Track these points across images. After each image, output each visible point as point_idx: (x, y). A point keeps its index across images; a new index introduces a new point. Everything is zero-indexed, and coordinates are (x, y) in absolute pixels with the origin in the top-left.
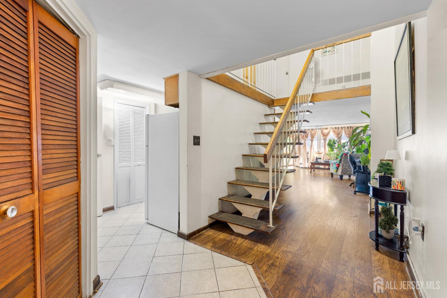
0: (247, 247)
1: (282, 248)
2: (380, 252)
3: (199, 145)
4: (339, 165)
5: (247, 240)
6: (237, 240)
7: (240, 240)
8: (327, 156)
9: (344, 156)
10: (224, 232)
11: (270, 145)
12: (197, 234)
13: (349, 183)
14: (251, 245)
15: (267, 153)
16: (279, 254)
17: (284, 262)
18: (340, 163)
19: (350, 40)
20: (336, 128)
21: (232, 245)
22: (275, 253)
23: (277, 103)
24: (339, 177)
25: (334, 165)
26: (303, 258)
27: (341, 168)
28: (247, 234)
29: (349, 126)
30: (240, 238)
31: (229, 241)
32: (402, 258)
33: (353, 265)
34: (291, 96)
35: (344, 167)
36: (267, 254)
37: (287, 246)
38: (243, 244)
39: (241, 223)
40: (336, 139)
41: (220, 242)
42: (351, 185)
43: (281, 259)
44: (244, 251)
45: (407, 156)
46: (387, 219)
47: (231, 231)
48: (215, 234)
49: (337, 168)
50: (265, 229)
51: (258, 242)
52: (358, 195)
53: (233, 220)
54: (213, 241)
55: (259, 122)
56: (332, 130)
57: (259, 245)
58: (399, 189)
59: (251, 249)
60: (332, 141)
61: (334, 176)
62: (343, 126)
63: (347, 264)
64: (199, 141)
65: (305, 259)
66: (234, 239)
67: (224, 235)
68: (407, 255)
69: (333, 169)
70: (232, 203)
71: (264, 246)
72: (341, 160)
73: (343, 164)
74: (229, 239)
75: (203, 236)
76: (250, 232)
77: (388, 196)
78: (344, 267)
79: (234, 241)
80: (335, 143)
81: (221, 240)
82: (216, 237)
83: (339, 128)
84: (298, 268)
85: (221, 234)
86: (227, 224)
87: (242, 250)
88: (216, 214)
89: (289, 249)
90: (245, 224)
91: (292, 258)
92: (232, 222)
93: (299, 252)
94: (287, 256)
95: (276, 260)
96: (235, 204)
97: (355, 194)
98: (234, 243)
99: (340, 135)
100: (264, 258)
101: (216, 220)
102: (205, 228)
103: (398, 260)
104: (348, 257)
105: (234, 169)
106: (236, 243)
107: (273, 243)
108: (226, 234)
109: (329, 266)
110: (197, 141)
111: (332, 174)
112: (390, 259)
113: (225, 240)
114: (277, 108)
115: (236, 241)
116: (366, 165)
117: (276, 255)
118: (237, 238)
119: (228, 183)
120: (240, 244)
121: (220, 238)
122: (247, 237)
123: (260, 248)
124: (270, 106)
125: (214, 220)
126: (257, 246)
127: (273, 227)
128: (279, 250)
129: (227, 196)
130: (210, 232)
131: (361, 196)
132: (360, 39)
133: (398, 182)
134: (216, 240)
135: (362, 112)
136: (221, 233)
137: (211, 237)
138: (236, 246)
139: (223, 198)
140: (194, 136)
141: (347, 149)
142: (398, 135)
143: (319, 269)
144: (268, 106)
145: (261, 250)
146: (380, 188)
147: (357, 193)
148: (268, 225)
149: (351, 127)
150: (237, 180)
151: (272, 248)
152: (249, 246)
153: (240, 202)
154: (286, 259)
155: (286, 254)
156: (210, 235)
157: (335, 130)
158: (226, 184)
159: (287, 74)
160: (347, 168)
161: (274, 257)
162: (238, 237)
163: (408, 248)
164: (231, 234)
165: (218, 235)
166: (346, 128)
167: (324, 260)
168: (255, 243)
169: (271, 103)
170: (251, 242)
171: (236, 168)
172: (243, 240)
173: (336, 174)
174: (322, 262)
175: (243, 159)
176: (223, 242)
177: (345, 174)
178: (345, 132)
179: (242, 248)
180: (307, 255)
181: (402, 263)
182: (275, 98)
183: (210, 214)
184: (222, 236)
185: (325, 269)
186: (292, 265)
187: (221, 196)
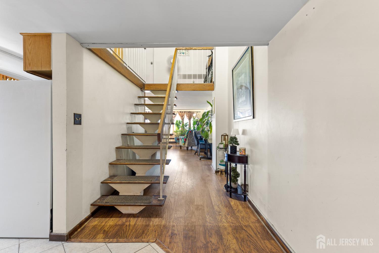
0: (142, 225)
1: (173, 216)
2: (233, 198)
3: (80, 124)
4: (186, 139)
5: (140, 218)
6: (130, 221)
7: (133, 221)
8: (175, 133)
9: (190, 133)
10: (111, 217)
11: (161, 125)
12: (78, 229)
13: (194, 152)
14: (146, 222)
15: (160, 133)
16: (173, 222)
17: (181, 228)
18: (187, 138)
19: (201, 49)
20: (180, 112)
21: (126, 228)
22: (169, 222)
23: (147, 88)
24: (186, 148)
25: (182, 140)
26: (192, 219)
27: (187, 141)
28: (137, 213)
29: (189, 111)
30: (132, 218)
31: (122, 225)
32: (245, 199)
33: (224, 213)
34: (169, 83)
35: (189, 141)
36: (164, 225)
37: (176, 213)
38: (138, 224)
39: (132, 202)
40: (181, 120)
41: (111, 229)
42: (195, 154)
43: (177, 226)
44: (141, 230)
45: (244, 132)
46: (235, 175)
47: (120, 214)
48: (102, 222)
49: (185, 142)
50: (157, 203)
51: (150, 217)
52: (202, 160)
53: (122, 201)
54: (103, 230)
55: (134, 103)
56: (178, 113)
57: (153, 219)
58: (244, 154)
59: (148, 226)
60: (178, 121)
61: (182, 148)
62: (185, 111)
63: (221, 214)
64: (81, 119)
65: (194, 219)
66: (126, 222)
67: (112, 220)
68: (248, 196)
69: (181, 143)
70: (109, 184)
71: (158, 218)
72: (187, 136)
73: (188, 139)
74: (120, 223)
75: (88, 228)
76: (141, 209)
77: (236, 159)
78: (220, 216)
79: (127, 224)
80: (180, 123)
81: (111, 227)
82: (104, 225)
83: (182, 112)
84: (193, 229)
85: (109, 220)
86: (115, 207)
87: (139, 229)
88: (98, 199)
89: (179, 215)
90: (137, 203)
91: (185, 222)
92: (122, 204)
93: (187, 215)
94: (180, 222)
95: (173, 228)
96: (111, 185)
97: (200, 159)
98: (128, 226)
99: (183, 117)
100: (163, 230)
101: (98, 206)
102: (87, 219)
103: (243, 201)
104: (218, 208)
105: (115, 149)
106: (129, 225)
107: (164, 214)
108: (114, 219)
109: (212, 219)
110: (78, 119)
111: (181, 147)
112: (239, 201)
113: (116, 225)
114: (146, 92)
115: (129, 223)
116: (207, 139)
117: (171, 224)
118: (129, 219)
119: (110, 164)
120: (135, 225)
121: (110, 225)
122: (138, 215)
123: (155, 222)
124: (142, 89)
125: (96, 207)
126: (152, 222)
127: (163, 199)
128: (171, 219)
129: (109, 178)
130: (95, 222)
131: (204, 160)
132: (207, 49)
133: (243, 150)
134: (106, 229)
135: (208, 102)
136: (107, 219)
137: (98, 227)
138: (131, 228)
139: (107, 181)
140: (74, 114)
141: (188, 128)
142: (234, 119)
143: (206, 225)
144: (140, 89)
145: (157, 223)
146: (231, 154)
147: (202, 159)
148: (159, 199)
149: (190, 112)
150: (118, 160)
151: (165, 218)
152: (144, 223)
153: (128, 182)
154: (181, 225)
155: (178, 220)
156: (96, 225)
157: (180, 113)
158: (107, 166)
159: (152, 64)
160: (191, 141)
161: (171, 226)
162: (129, 217)
163: (247, 192)
164: (120, 217)
165: (106, 222)
166: (187, 112)
167: (206, 215)
168: (149, 219)
169: (142, 87)
170: (144, 218)
171: (117, 148)
172: (136, 219)
173: (184, 146)
174: (206, 218)
175: (122, 139)
176: (115, 228)
177: (190, 146)
178: (186, 115)
179: (138, 227)
180: (193, 215)
181: (245, 202)
182: (146, 83)
183: (92, 202)
184: (111, 222)
185: (210, 223)
186: (188, 229)
187: (103, 179)
